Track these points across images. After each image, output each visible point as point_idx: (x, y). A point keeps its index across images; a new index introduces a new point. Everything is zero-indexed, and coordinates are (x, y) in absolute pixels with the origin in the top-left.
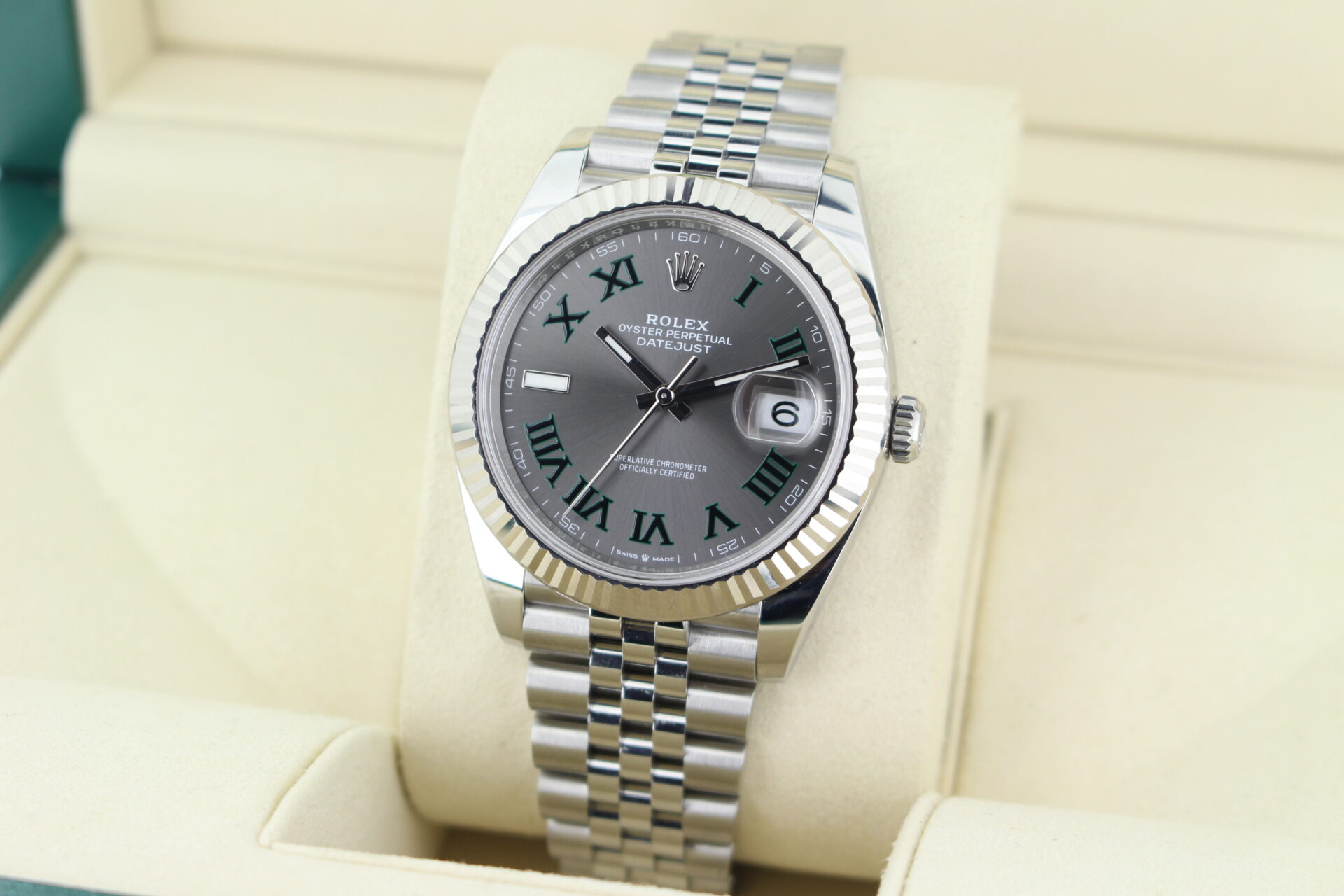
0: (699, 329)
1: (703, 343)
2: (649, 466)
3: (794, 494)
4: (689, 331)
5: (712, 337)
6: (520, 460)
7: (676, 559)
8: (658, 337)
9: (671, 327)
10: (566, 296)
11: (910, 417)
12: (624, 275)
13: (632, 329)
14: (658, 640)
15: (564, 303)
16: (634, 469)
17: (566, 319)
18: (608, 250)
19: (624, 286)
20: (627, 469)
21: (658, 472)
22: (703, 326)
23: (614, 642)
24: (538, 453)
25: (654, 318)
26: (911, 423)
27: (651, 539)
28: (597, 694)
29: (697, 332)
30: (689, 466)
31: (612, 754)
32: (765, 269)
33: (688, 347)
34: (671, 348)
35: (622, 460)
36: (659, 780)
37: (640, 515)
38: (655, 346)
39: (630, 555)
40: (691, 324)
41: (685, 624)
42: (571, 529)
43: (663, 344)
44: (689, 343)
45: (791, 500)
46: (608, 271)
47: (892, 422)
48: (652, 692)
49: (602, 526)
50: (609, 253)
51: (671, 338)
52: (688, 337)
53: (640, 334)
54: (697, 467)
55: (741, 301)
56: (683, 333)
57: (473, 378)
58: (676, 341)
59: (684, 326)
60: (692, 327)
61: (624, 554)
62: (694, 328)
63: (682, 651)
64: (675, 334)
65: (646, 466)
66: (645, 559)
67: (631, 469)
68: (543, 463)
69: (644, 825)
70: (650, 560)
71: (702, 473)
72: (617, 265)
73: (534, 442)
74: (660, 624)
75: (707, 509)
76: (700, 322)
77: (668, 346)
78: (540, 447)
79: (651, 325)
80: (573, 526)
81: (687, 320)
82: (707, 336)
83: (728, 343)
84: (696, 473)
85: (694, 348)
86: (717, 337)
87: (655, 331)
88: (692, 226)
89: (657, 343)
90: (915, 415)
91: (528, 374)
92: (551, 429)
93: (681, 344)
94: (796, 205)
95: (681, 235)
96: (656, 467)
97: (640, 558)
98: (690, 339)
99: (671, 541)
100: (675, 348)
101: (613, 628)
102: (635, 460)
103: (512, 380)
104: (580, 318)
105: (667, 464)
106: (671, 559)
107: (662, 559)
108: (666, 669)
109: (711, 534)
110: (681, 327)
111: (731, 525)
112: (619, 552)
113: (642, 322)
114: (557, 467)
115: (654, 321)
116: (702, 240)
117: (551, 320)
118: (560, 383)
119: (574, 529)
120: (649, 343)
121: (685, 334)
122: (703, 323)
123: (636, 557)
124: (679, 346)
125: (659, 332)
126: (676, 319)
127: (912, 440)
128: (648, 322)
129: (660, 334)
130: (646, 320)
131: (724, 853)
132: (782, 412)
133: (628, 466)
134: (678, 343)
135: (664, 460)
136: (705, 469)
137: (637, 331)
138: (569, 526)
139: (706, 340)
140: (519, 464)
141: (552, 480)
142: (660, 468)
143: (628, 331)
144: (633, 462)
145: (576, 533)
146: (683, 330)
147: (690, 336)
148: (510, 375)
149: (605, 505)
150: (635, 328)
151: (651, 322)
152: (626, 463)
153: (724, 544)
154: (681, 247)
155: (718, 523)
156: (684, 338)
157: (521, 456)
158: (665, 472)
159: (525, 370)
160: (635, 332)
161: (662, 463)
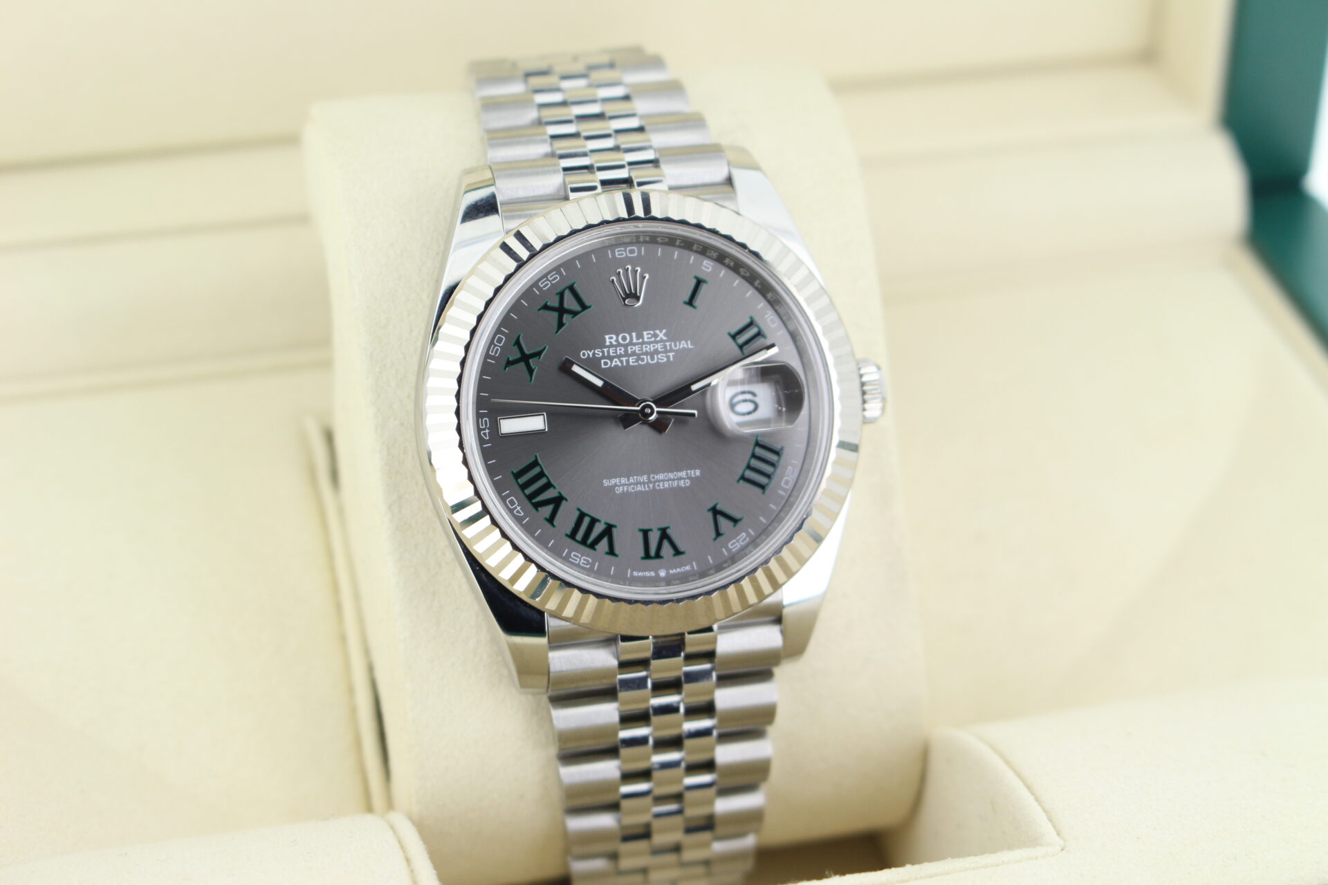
0: (658, 339)
1: (666, 351)
2: (644, 483)
3: (788, 476)
4: (649, 343)
5: (673, 344)
6: (516, 508)
7: (692, 566)
8: (621, 356)
9: (631, 343)
10: (519, 336)
12: (569, 302)
13: (594, 354)
14: (689, 649)
15: (518, 343)
16: (630, 489)
17: (525, 358)
18: (550, 281)
19: (575, 313)
20: (623, 491)
21: (654, 486)
22: (661, 335)
23: (643, 663)
24: (530, 497)
25: (611, 338)
27: (662, 554)
29: (657, 342)
30: (683, 474)
31: (643, 775)
32: (707, 267)
33: (653, 359)
34: (637, 364)
35: (615, 483)
36: (691, 788)
37: (645, 533)
38: (620, 365)
39: (647, 574)
40: (650, 336)
41: (715, 627)
42: (583, 563)
43: (628, 361)
44: (652, 354)
45: (787, 482)
46: (555, 303)
47: (862, 385)
48: (679, 703)
49: (611, 552)
50: (552, 284)
51: (634, 353)
53: (603, 357)
54: (691, 473)
55: (690, 302)
56: (644, 346)
57: (458, 437)
58: (638, 355)
59: (643, 339)
60: (651, 338)
61: (641, 574)
62: (653, 339)
63: (709, 655)
64: (637, 349)
65: (641, 483)
66: (662, 573)
67: (627, 490)
68: (537, 505)
70: (668, 573)
71: (697, 478)
72: (561, 295)
73: (523, 487)
74: (690, 633)
75: (708, 511)
76: (657, 332)
77: (633, 362)
78: (529, 491)
79: (611, 345)
80: (584, 559)
81: (645, 333)
82: (668, 344)
83: (690, 346)
84: (690, 478)
85: (658, 359)
86: (678, 343)
87: (616, 350)
88: (627, 240)
89: (621, 362)
91: (502, 421)
92: (536, 471)
93: (645, 357)
95: (618, 251)
96: (650, 482)
97: (657, 575)
98: (652, 350)
99: (682, 550)
100: (640, 362)
101: (644, 649)
102: (628, 481)
103: (487, 431)
104: (538, 354)
105: (661, 476)
106: (688, 568)
107: (678, 570)
108: (693, 677)
109: (718, 534)
110: (641, 340)
111: (735, 521)
112: (635, 574)
113: (602, 345)
114: (552, 506)
115: (613, 341)
116: (640, 251)
117: (510, 363)
118: (536, 423)
119: (585, 562)
120: (614, 364)
121: (646, 347)
122: (661, 332)
123: (653, 574)
124: (643, 360)
125: (621, 351)
126: (634, 334)
128: (608, 344)
130: (605, 342)
132: (739, 402)
133: (623, 488)
134: (642, 357)
135: (657, 473)
136: (698, 473)
137: (598, 354)
138: (580, 560)
139: (668, 348)
140: (515, 512)
141: (551, 520)
142: (654, 483)
143: (591, 356)
144: (627, 483)
145: (588, 566)
146: (643, 343)
147: (651, 348)
148: (484, 427)
149: (608, 531)
150: (596, 352)
151: (611, 342)
152: (621, 485)
153: (734, 541)
154: (622, 263)
155: (722, 521)
156: (646, 351)
157: (515, 504)
158: (661, 485)
159: (498, 418)
160: (596, 355)
161: (656, 477)
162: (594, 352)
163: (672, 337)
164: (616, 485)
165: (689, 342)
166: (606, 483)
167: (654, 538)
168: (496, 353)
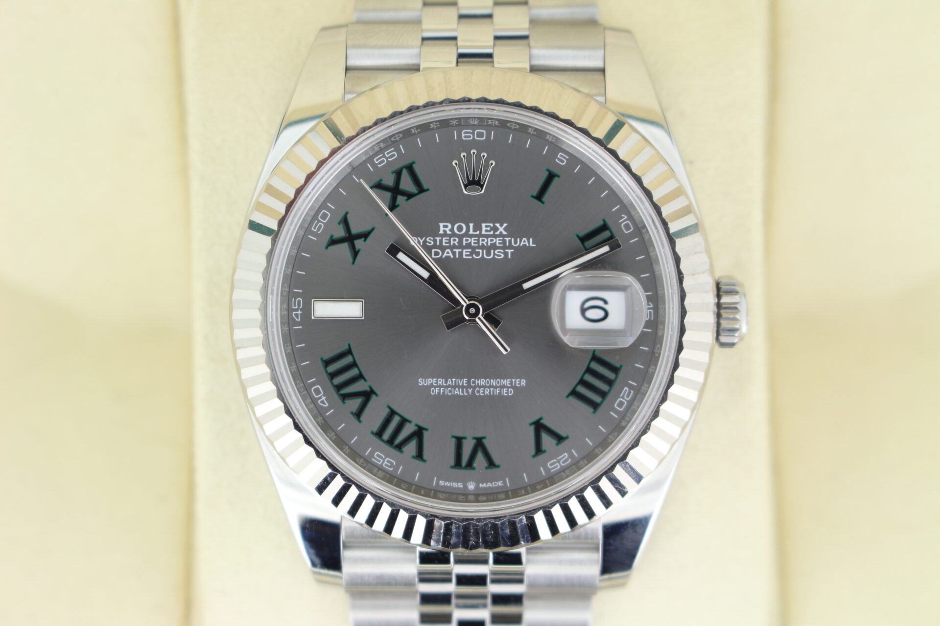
0: (498, 233)
1: (504, 247)
2: (463, 387)
3: (623, 397)
4: (487, 236)
5: (513, 239)
6: (321, 398)
7: (505, 483)
8: (454, 247)
9: (467, 234)
10: (347, 213)
12: (407, 184)
13: (425, 242)
15: (345, 221)
16: (447, 392)
17: (350, 238)
18: (387, 158)
19: (410, 196)
20: (439, 393)
21: (473, 392)
22: (501, 229)
24: (338, 388)
25: (446, 226)
27: (475, 465)
29: (495, 236)
30: (507, 382)
32: (561, 159)
33: (488, 254)
34: (471, 257)
35: (432, 384)
37: (459, 441)
38: (452, 257)
39: (455, 485)
40: (489, 229)
42: (386, 465)
43: (461, 254)
44: (489, 249)
45: (622, 405)
46: (390, 181)
47: (719, 307)
49: (420, 455)
50: (388, 161)
51: (468, 246)
52: (487, 243)
53: (435, 246)
54: (515, 382)
55: (539, 197)
56: (481, 239)
57: (261, 316)
58: (474, 248)
59: (481, 231)
60: (490, 231)
61: (447, 484)
62: (492, 233)
64: (473, 241)
65: (459, 387)
67: (444, 393)
68: (345, 397)
70: (477, 487)
71: (521, 387)
72: (398, 174)
73: (332, 376)
75: (531, 424)
76: (498, 225)
77: (466, 255)
78: (338, 380)
79: (445, 234)
80: (388, 461)
81: (484, 225)
82: (507, 239)
83: (531, 245)
84: (514, 388)
85: (495, 254)
86: (518, 239)
87: (450, 240)
88: (476, 122)
89: (454, 253)
90: (741, 299)
91: (315, 302)
92: (348, 360)
93: (481, 251)
95: (465, 133)
96: (470, 387)
97: (465, 487)
98: (489, 244)
99: (497, 463)
100: (474, 256)
102: (446, 382)
103: (299, 312)
104: (365, 236)
105: (482, 382)
106: (500, 483)
107: (489, 485)
109: (539, 450)
110: (478, 232)
111: (560, 439)
112: (441, 483)
113: (435, 233)
114: (361, 400)
115: (447, 230)
116: (489, 136)
117: (333, 242)
118: (352, 309)
119: (389, 464)
120: (445, 254)
121: (483, 240)
122: (501, 226)
123: (461, 485)
124: (478, 254)
125: (455, 241)
126: (471, 225)
127: (741, 325)
128: (441, 232)
129: (456, 242)
130: (439, 230)
132: (591, 307)
133: (440, 390)
134: (477, 250)
135: (478, 378)
136: (524, 383)
137: (430, 243)
138: (384, 462)
139: (507, 244)
140: (319, 401)
141: (358, 415)
142: (474, 388)
144: (444, 384)
145: (392, 469)
146: (481, 235)
147: (489, 242)
148: (297, 307)
149: (419, 434)
150: (428, 240)
151: (445, 231)
152: (438, 386)
153: (555, 460)
154: (467, 146)
155: (545, 438)
156: (483, 244)
157: (320, 393)
158: (481, 391)
159: (313, 300)
160: (428, 244)
161: (477, 382)
162: (425, 240)
163: (513, 232)
164: (432, 386)
165: (531, 240)
166: (421, 382)
167: (468, 447)
168: (319, 229)
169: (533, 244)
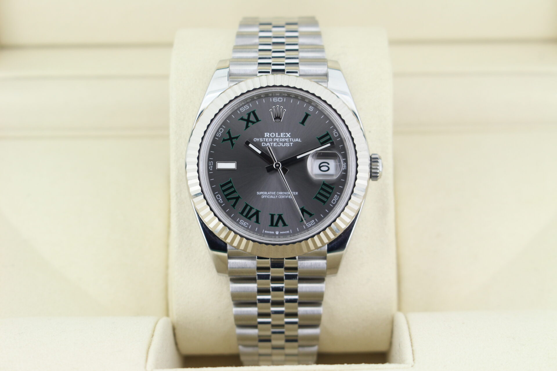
0: (287, 136)
1: (289, 142)
2: (274, 195)
3: (335, 199)
5: (293, 139)
6: (220, 199)
7: (290, 231)
8: (270, 142)
9: (275, 137)
10: (230, 130)
11: (377, 162)
12: (252, 118)
13: (259, 140)
14: (286, 265)
15: (229, 133)
16: (268, 197)
17: (231, 139)
18: (245, 109)
19: (253, 123)
20: (265, 197)
21: (278, 197)
23: (267, 269)
25: (267, 134)
26: (378, 164)
27: (278, 225)
28: (261, 291)
29: (286, 138)
31: (267, 315)
32: (311, 109)
33: (283, 144)
36: (288, 323)
37: (272, 216)
38: (270, 146)
39: (271, 232)
41: (297, 257)
42: (245, 225)
43: (273, 144)
45: (334, 201)
46: (246, 117)
47: (371, 164)
48: (283, 287)
49: (257, 221)
50: (245, 110)
51: (276, 141)
53: (263, 142)
54: (294, 193)
55: (303, 123)
56: (280, 139)
57: (197, 168)
58: (278, 142)
59: (281, 136)
60: (284, 136)
61: (268, 232)
62: (285, 136)
63: (295, 269)
64: (277, 140)
65: (272, 195)
66: (277, 233)
68: (228, 199)
69: (282, 343)
70: (279, 233)
71: (296, 195)
73: (224, 191)
74: (286, 259)
75: (300, 209)
76: (287, 134)
77: (275, 145)
78: (226, 193)
80: (245, 223)
81: (282, 134)
82: (291, 139)
85: (286, 145)
86: (295, 139)
87: (269, 139)
88: (279, 95)
89: (270, 144)
90: (379, 160)
91: (218, 163)
92: (230, 185)
93: (280, 143)
94: (320, 82)
95: (275, 99)
96: (277, 195)
97: (275, 233)
98: (284, 141)
99: (287, 224)
100: (278, 145)
101: (267, 263)
102: (267, 193)
103: (212, 167)
104: (237, 138)
105: (281, 193)
106: (288, 232)
107: (284, 232)
108: (288, 277)
110: (279, 136)
111: (311, 215)
112: (266, 232)
113: (263, 137)
114: (235, 200)
116: (283, 100)
117: (225, 140)
118: (232, 166)
120: (267, 145)
121: (281, 139)
122: (288, 134)
123: (273, 233)
124: (279, 145)
125: (271, 140)
126: (277, 134)
127: (380, 171)
128: (266, 136)
130: (265, 136)
131: (315, 349)
132: (323, 166)
136: (297, 193)
138: (244, 224)
139: (291, 141)
140: (219, 201)
141: (234, 206)
143: (258, 141)
145: (247, 227)
146: (281, 137)
147: (283, 140)
148: (211, 165)
149: (257, 213)
150: (260, 139)
152: (264, 195)
153: (309, 223)
154: (275, 104)
155: (305, 214)
156: (281, 141)
157: (220, 197)
158: (281, 197)
159: (217, 162)
160: (260, 141)
161: (279, 193)
162: (259, 139)
163: (292, 136)
164: (262, 194)
165: (300, 139)
166: (258, 193)
167: (276, 218)
168: (219, 135)
169: (300, 141)
